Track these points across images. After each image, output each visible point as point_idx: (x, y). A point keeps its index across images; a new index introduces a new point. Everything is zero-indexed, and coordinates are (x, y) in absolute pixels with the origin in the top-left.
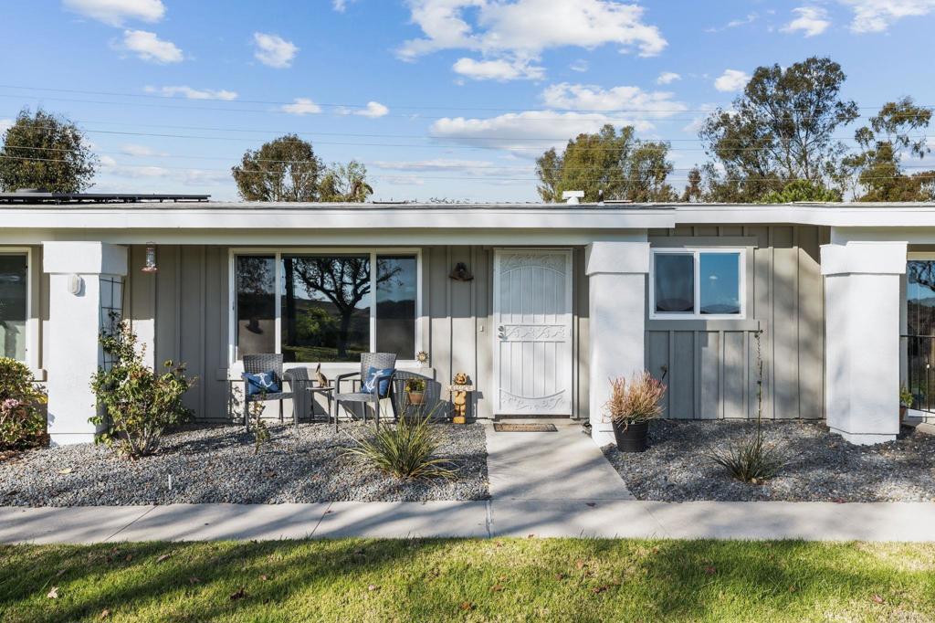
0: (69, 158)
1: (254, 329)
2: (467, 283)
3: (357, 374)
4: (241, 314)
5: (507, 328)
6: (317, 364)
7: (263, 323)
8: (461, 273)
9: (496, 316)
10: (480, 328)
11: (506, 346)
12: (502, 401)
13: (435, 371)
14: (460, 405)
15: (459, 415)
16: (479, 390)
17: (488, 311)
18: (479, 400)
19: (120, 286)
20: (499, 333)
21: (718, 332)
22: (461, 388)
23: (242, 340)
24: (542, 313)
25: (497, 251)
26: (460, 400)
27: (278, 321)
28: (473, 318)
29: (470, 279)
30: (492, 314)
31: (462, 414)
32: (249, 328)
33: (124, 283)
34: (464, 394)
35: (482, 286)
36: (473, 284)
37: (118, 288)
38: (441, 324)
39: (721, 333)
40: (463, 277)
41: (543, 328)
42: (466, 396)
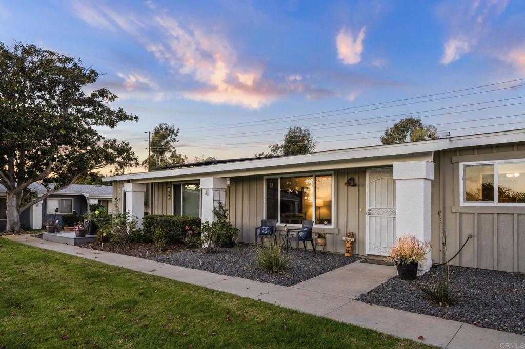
0: (306, 142)
2: (354, 188)
3: (300, 229)
5: (373, 210)
6: (285, 224)
8: (351, 182)
9: (367, 204)
10: (360, 210)
11: (372, 220)
12: (370, 248)
13: (339, 229)
14: (348, 247)
15: (348, 252)
16: (359, 240)
19: (224, 193)
20: (368, 212)
21: (513, 214)
22: (349, 239)
24: (392, 202)
25: (367, 170)
26: (348, 245)
28: (357, 205)
29: (355, 185)
30: (365, 203)
31: (350, 252)
33: (226, 191)
34: (350, 242)
35: (361, 189)
36: (357, 188)
37: (223, 194)
39: (516, 216)
40: (352, 184)
41: (392, 210)
42: (352, 243)
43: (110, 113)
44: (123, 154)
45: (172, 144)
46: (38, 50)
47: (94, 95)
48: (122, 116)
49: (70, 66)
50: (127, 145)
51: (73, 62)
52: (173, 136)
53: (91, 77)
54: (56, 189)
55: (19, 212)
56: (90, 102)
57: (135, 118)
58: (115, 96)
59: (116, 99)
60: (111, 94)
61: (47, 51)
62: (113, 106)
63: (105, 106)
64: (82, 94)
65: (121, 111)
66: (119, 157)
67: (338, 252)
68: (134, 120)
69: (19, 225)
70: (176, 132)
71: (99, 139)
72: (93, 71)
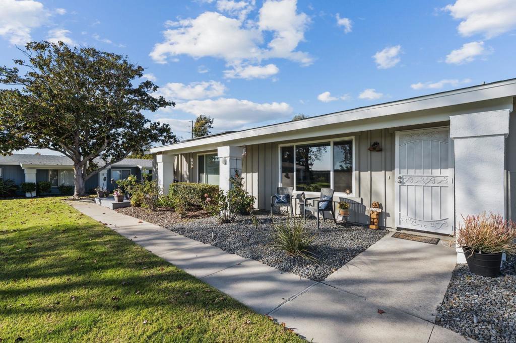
1: (287, 177)
2: (379, 153)
3: (319, 198)
4: (283, 172)
5: (404, 177)
6: (301, 192)
7: (290, 174)
8: (375, 147)
9: (397, 170)
10: (387, 177)
11: (404, 188)
12: (401, 220)
13: (361, 198)
14: (374, 219)
15: (374, 224)
16: (387, 212)
17: (392, 168)
18: (387, 217)
19: (241, 161)
20: (398, 180)
22: (374, 209)
23: (283, 181)
24: (429, 168)
25: (396, 132)
26: (374, 216)
27: (295, 173)
28: (383, 172)
29: (381, 150)
30: (394, 169)
31: (375, 224)
32: (285, 176)
34: (376, 213)
35: (388, 154)
36: (383, 153)
38: (365, 175)
40: (377, 149)
41: (430, 178)
42: (378, 214)
43: (153, 100)
44: (164, 133)
45: (209, 129)
46: (97, 52)
47: (141, 87)
48: (163, 103)
49: (121, 62)
50: (167, 126)
51: (122, 59)
52: (209, 124)
53: (139, 72)
54: (112, 162)
55: (83, 180)
56: (138, 92)
57: (172, 104)
58: (157, 87)
59: (157, 89)
60: (153, 85)
61: (105, 53)
62: (156, 95)
63: (150, 95)
64: (130, 85)
65: (162, 98)
66: (161, 136)
67: (360, 222)
68: (172, 105)
69: (84, 190)
70: (211, 121)
71: (146, 122)
72: (140, 68)
